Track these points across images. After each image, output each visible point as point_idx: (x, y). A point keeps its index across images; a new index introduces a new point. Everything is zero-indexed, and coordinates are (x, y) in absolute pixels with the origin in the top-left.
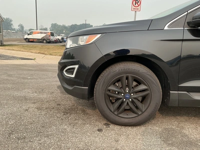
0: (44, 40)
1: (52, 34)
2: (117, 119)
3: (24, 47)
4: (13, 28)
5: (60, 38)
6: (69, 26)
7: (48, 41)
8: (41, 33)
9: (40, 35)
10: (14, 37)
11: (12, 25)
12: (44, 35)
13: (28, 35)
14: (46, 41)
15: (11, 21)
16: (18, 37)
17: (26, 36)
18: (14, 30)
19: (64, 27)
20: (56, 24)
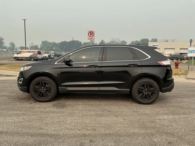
0: (32, 58)
1: (39, 53)
2: (39, 99)
3: (11, 66)
4: (4, 46)
5: (47, 55)
6: (59, 43)
7: (35, 59)
8: (29, 52)
9: (28, 53)
10: (5, 56)
11: (3, 43)
12: (32, 54)
13: (17, 54)
14: (34, 59)
15: (2, 39)
16: (8, 56)
17: (15, 55)
18: (5, 48)
19: (54, 44)
20: (46, 41)
